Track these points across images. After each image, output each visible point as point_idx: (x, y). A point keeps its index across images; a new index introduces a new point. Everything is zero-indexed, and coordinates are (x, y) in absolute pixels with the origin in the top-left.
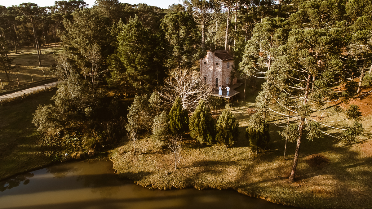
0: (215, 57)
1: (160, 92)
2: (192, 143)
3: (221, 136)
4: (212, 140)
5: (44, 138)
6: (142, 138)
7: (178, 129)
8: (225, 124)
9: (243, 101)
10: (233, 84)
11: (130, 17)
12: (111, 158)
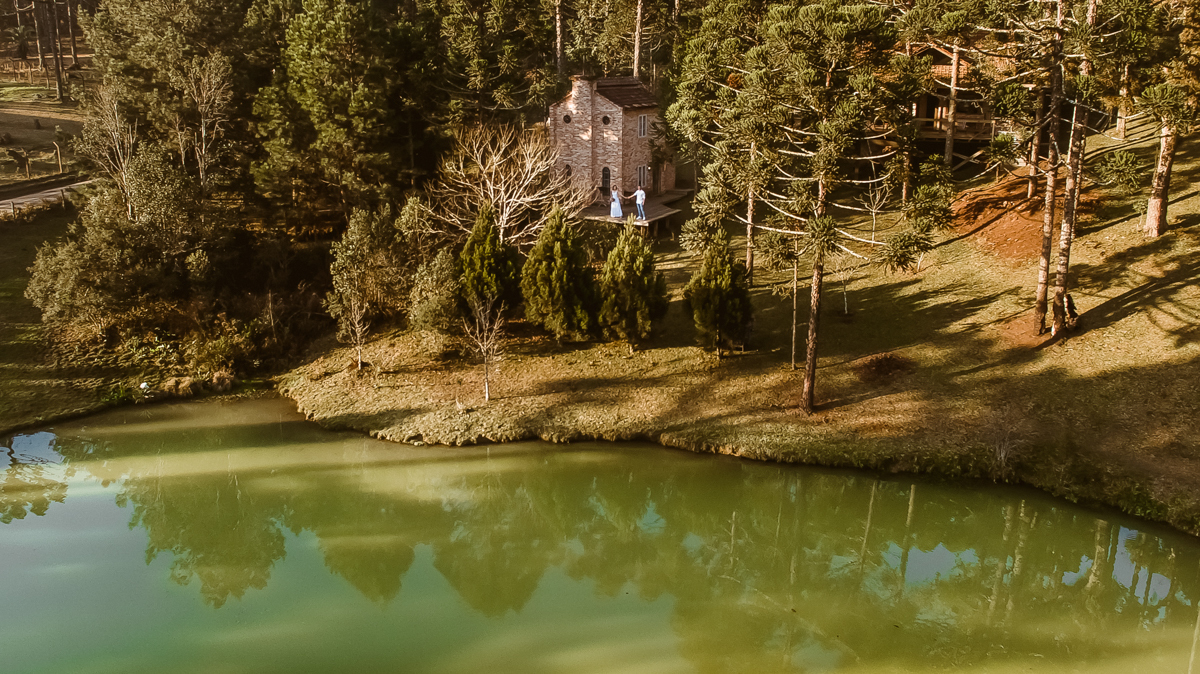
0: (599, 99)
3: (614, 308)
6: (376, 340)
8: (623, 272)
10: (663, 189)
12: (287, 391)
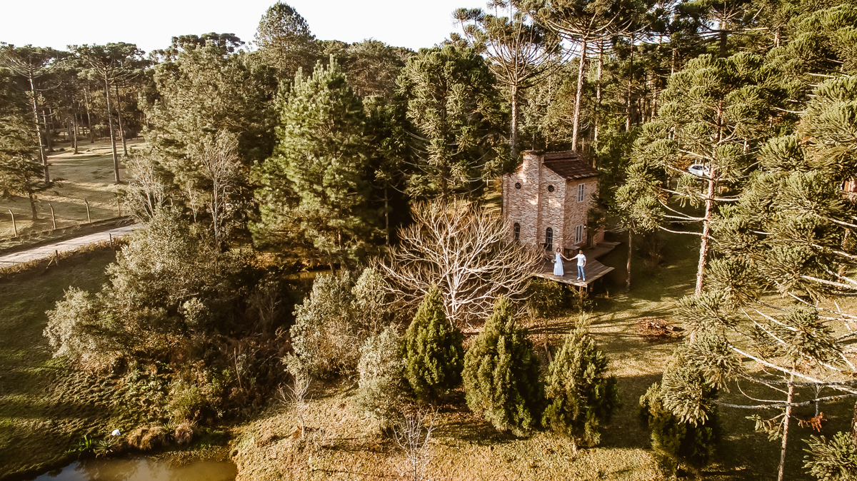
0: (546, 171)
1: (388, 264)
2: (472, 421)
3: (560, 414)
4: (530, 424)
5: (73, 376)
6: (330, 396)
7: (429, 381)
8: (572, 380)
9: (625, 294)
10: (595, 242)
11: (318, 61)
12: (236, 453)
